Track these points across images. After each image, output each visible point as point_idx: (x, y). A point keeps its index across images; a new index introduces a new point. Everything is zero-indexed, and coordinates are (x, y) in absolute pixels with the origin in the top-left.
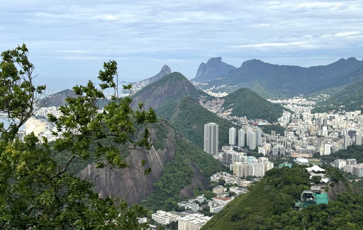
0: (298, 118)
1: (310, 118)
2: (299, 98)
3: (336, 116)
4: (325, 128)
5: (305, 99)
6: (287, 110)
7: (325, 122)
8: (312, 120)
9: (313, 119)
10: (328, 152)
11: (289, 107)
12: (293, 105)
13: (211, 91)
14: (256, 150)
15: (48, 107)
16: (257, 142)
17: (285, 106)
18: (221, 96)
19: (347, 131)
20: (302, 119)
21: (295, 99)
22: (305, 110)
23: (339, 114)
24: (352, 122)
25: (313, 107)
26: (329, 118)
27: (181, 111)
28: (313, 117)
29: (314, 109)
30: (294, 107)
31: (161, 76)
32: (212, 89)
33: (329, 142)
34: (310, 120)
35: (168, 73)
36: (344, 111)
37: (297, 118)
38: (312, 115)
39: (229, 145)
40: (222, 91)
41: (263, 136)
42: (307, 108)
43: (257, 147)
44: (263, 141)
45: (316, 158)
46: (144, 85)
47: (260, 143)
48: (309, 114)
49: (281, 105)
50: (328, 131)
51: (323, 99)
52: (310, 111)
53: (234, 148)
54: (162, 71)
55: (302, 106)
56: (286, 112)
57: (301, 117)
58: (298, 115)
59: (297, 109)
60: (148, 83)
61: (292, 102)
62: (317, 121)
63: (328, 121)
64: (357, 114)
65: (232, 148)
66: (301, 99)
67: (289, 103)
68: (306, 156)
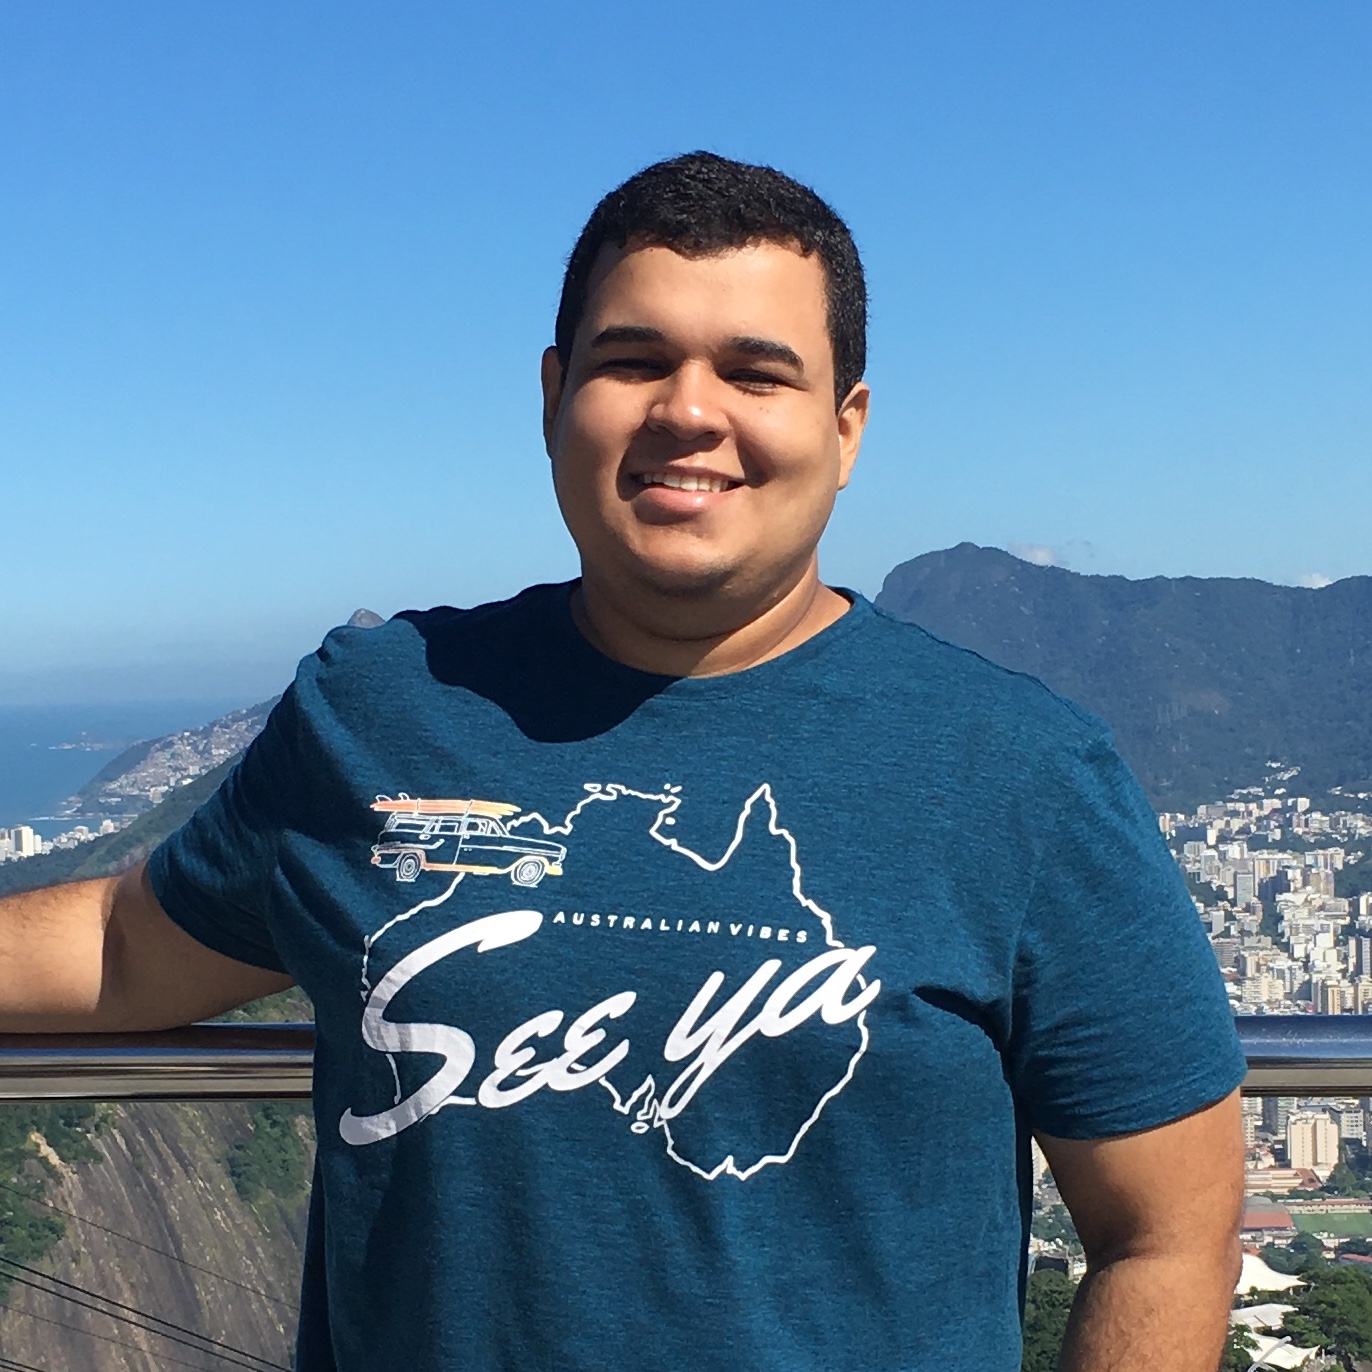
0: (1249, 934)
1: (1324, 930)
2: (1270, 795)
5: (1303, 803)
8: (1337, 943)
9: (1349, 931)
12: (1222, 847)
21: (1241, 807)
22: (1294, 875)
25: (1347, 854)
28: (1348, 920)
29: (1361, 860)
30: (1223, 856)
34: (1326, 940)
37: (1243, 933)
38: (1344, 903)
42: (1311, 858)
45: (1343, 1192)
52: (1325, 872)
55: (1280, 846)
57: (1272, 922)
58: (1249, 909)
61: (1220, 824)
66: (1277, 803)
67: (1200, 835)
68: (1283, 1181)
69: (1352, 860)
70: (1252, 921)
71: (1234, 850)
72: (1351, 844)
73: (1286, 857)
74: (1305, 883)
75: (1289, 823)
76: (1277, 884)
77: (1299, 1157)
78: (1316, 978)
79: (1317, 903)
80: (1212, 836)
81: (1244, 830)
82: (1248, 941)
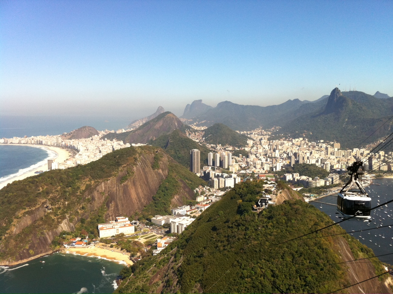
1: (267, 144)
2: (259, 130)
3: (285, 142)
4: (277, 151)
5: (263, 130)
6: (251, 139)
7: (277, 147)
10: (279, 169)
11: (252, 136)
13: (195, 125)
14: (228, 169)
15: (71, 140)
16: (229, 162)
17: (249, 136)
18: (202, 129)
19: (292, 153)
20: (261, 145)
21: (256, 131)
22: (263, 138)
23: (288, 140)
24: (296, 146)
26: (280, 144)
27: (173, 141)
28: (269, 144)
29: (270, 137)
30: (255, 136)
31: (158, 114)
32: (195, 124)
33: (280, 161)
34: (267, 145)
35: (162, 112)
36: (291, 139)
38: (269, 142)
39: (208, 166)
40: (203, 125)
41: (232, 158)
42: (265, 136)
43: (228, 167)
44: (233, 162)
45: (270, 173)
46: (144, 122)
47: (231, 163)
48: (266, 141)
49: (246, 135)
50: (279, 153)
51: (276, 130)
52: (266, 138)
53: (212, 167)
54: (158, 110)
55: (261, 135)
56: (249, 140)
57: (261, 144)
58: (258, 142)
59: (257, 138)
60: (147, 120)
61: (254, 133)
62: (272, 146)
63: (279, 146)
64: (300, 141)
65: (210, 168)
66: (260, 131)
67: (252, 134)
68: (264, 172)
69: (269, 137)
70: (258, 143)
71: (256, 135)
72: (269, 135)
73: (262, 136)
74: (264, 139)
75: (262, 133)
76: (261, 140)
77: (265, 169)
78: (266, 150)
79: (266, 142)
80: (253, 134)
81: (257, 133)
82: (258, 145)
